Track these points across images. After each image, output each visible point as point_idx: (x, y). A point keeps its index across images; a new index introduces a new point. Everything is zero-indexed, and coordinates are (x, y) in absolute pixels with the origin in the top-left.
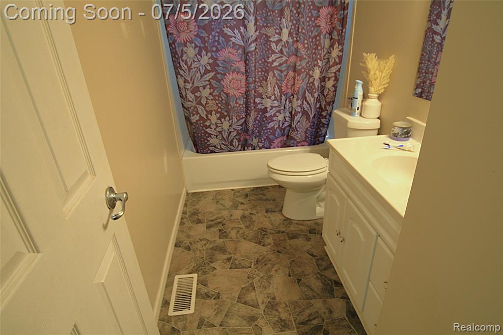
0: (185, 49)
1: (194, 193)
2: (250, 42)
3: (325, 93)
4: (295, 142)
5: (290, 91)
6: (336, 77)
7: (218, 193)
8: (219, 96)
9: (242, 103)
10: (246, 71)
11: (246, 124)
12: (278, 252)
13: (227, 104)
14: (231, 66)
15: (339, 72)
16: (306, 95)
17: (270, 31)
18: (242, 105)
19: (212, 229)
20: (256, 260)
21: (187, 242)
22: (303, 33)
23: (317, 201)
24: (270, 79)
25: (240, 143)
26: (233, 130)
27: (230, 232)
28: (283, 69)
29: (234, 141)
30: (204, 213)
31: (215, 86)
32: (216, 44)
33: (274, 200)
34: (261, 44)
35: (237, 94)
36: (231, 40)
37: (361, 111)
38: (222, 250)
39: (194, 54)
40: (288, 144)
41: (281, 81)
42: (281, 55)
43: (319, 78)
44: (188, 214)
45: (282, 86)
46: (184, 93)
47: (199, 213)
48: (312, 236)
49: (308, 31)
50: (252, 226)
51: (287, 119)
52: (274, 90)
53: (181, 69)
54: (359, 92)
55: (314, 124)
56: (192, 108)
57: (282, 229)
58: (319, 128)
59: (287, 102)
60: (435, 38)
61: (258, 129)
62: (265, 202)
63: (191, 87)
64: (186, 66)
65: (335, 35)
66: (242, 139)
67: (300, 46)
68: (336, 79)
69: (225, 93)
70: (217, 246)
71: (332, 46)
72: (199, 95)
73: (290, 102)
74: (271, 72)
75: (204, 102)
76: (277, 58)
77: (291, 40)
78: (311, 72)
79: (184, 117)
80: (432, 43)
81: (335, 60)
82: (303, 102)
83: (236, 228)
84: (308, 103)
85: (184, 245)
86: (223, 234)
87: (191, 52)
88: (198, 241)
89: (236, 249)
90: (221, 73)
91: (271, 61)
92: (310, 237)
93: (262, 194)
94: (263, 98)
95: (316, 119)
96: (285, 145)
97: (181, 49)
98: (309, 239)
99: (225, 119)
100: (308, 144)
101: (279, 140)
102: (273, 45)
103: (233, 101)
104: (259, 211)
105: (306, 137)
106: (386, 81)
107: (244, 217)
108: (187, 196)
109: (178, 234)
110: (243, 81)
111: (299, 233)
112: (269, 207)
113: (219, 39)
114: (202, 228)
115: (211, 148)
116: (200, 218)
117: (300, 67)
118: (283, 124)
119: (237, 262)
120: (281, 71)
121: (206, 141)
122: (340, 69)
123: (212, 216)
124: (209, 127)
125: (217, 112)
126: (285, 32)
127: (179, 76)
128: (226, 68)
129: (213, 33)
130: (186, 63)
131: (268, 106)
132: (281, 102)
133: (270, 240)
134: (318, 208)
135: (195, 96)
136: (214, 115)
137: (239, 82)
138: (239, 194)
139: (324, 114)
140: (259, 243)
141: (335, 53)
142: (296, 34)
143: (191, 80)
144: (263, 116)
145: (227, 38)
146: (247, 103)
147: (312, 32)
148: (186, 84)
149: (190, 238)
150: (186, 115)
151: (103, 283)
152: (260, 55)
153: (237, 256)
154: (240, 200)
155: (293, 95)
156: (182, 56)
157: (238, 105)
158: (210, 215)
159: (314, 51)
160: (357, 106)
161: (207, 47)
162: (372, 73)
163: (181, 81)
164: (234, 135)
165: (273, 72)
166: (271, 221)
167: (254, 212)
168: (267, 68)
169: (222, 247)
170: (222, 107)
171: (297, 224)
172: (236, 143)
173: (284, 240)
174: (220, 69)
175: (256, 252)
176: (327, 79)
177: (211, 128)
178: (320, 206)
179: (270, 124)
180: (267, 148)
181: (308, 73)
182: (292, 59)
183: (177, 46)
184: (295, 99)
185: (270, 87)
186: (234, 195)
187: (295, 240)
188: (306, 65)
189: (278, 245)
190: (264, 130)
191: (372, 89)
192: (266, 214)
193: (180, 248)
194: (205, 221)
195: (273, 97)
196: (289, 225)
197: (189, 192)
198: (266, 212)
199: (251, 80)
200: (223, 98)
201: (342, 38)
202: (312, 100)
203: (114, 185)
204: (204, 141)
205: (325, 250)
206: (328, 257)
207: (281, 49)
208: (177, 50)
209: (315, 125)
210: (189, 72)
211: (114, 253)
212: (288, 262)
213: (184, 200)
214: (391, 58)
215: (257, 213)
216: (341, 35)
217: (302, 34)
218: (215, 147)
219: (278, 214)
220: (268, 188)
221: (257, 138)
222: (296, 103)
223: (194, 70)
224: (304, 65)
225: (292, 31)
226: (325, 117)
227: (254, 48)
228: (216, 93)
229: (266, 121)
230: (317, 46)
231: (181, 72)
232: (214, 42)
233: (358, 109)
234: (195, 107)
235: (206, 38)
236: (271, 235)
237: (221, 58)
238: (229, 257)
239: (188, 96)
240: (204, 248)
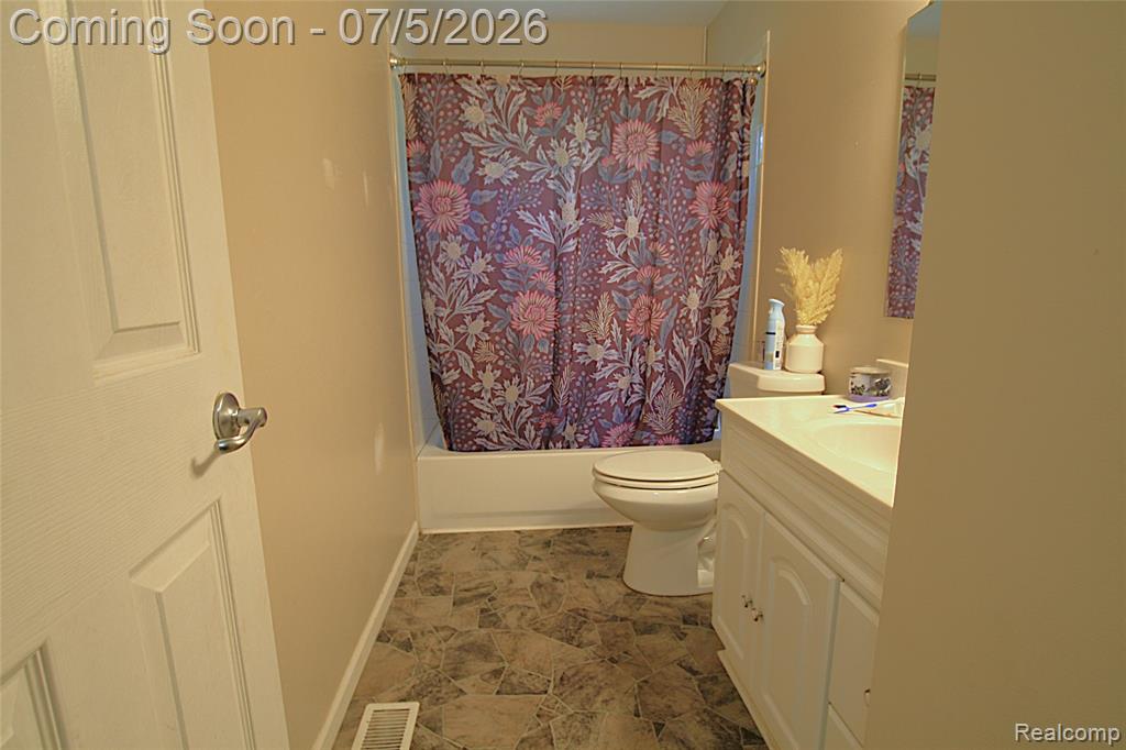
0: (443, 244)
1: (435, 535)
2: (566, 236)
3: (712, 340)
4: (653, 436)
5: (641, 334)
6: (730, 308)
7: (487, 536)
8: (503, 335)
9: (547, 352)
10: (557, 289)
11: (553, 394)
12: (612, 660)
13: (517, 352)
14: (530, 279)
15: (737, 299)
16: (674, 341)
17: (605, 220)
18: (547, 356)
19: (467, 608)
20: (559, 677)
21: (406, 632)
22: (666, 226)
23: (699, 555)
24: (603, 307)
25: (539, 433)
26: (526, 405)
27: (504, 616)
28: (629, 289)
29: (527, 427)
30: (453, 575)
31: (494, 314)
32: (503, 238)
33: (607, 554)
34: (587, 243)
35: (538, 332)
36: (530, 233)
37: (784, 357)
38: (484, 652)
39: (460, 254)
40: (637, 438)
41: (623, 312)
42: (625, 263)
43: (700, 310)
44: (417, 575)
45: (626, 322)
46: (433, 327)
47: (441, 574)
48: (689, 629)
49: (675, 222)
50: (554, 605)
51: (636, 388)
52: (611, 329)
53: (433, 280)
54: (777, 322)
55: (690, 399)
56: (447, 355)
57: (622, 613)
58: (700, 409)
59: (637, 354)
60: (914, 245)
61: (577, 406)
62: (586, 557)
63: (448, 316)
64: (441, 275)
65: (726, 232)
66: (544, 425)
67: (661, 248)
68: (733, 313)
69: (514, 330)
70: (473, 644)
71: (721, 251)
72: (462, 331)
73: (643, 354)
74: (606, 294)
75: (471, 345)
76: (619, 268)
77: (643, 238)
78: (682, 298)
79: (429, 376)
80: (910, 254)
81: (728, 276)
82: (667, 353)
83: (518, 607)
84: (678, 357)
85: (398, 639)
86: (489, 618)
87: (454, 249)
88: (431, 632)
89: (515, 650)
90: (508, 292)
91: (605, 272)
92: (685, 631)
93: (580, 542)
94: (589, 344)
95: (694, 390)
96: (632, 442)
97: (435, 243)
98: (682, 636)
99: (511, 381)
100: (678, 440)
101: (620, 429)
102: (611, 245)
103: (529, 346)
104: (572, 575)
105: (675, 426)
106: (830, 298)
107: (538, 585)
108: (420, 540)
109: (388, 613)
110: (551, 309)
111: (660, 621)
112: (595, 567)
113: (508, 230)
114: (443, 604)
115: (478, 441)
116: (441, 584)
117: (662, 287)
118: (628, 397)
119: (514, 679)
120: (625, 293)
121: (470, 425)
122: (738, 293)
123: (469, 582)
124: (478, 395)
125: (496, 367)
126: (633, 222)
127: (427, 294)
128: (519, 282)
129: (498, 219)
130: (443, 270)
131: (598, 359)
132: (624, 353)
133: (593, 634)
134: (702, 572)
135: (455, 333)
136: (488, 373)
137: (542, 310)
138: (531, 541)
139: (710, 379)
140: (570, 640)
141: (728, 263)
142: (654, 228)
143: (450, 300)
144: (588, 378)
145: (524, 228)
146: (556, 353)
147: (683, 224)
148: (440, 308)
149: (415, 623)
150: (434, 370)
151: (159, 595)
152: (585, 264)
153: (517, 666)
154: (533, 551)
155: (647, 340)
156: (436, 256)
157: (538, 355)
158: (465, 579)
159: (687, 259)
160: (776, 350)
161: (486, 243)
162: (800, 284)
163: (430, 302)
164: (528, 415)
165: (610, 294)
166: (598, 595)
167: (561, 576)
168: (598, 286)
169: (484, 645)
170: (507, 357)
171: (656, 603)
172: (530, 431)
173: (627, 636)
174: (507, 285)
175: (561, 660)
176: (713, 312)
177: (482, 398)
178: (706, 567)
179: (602, 396)
180: (593, 447)
181: (676, 300)
182: (646, 272)
183: (428, 238)
184: (652, 348)
185: (604, 322)
186: (520, 541)
187: (652, 636)
188: (673, 283)
189: (612, 645)
190: (589, 408)
191: (802, 315)
192: (587, 581)
193: (389, 645)
194: (453, 590)
195: (608, 343)
196: (637, 606)
197: (425, 532)
198: (588, 577)
199: (565, 306)
200: (510, 339)
201: (739, 237)
202: (686, 350)
203: (243, 397)
204: (465, 424)
205: (718, 658)
206: (728, 676)
207: (626, 253)
208: (428, 244)
209: (693, 403)
210: (447, 287)
211: (207, 543)
212: (634, 682)
213: (413, 546)
214: (834, 254)
215: (569, 578)
216: (737, 229)
217: (663, 227)
218: (487, 438)
219: (615, 583)
220: (594, 532)
221: (575, 425)
222: (655, 356)
223: (458, 283)
224: (668, 282)
225: (645, 221)
226: (712, 386)
227: (573, 248)
228: (496, 329)
229: (593, 390)
230: (694, 250)
231: (433, 286)
232: (498, 235)
233: (777, 356)
234: (453, 354)
235: (485, 228)
236: (596, 625)
237: (509, 265)
238: (498, 667)
239: (440, 331)
240: (444, 646)
